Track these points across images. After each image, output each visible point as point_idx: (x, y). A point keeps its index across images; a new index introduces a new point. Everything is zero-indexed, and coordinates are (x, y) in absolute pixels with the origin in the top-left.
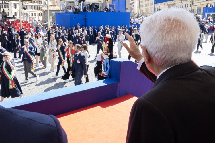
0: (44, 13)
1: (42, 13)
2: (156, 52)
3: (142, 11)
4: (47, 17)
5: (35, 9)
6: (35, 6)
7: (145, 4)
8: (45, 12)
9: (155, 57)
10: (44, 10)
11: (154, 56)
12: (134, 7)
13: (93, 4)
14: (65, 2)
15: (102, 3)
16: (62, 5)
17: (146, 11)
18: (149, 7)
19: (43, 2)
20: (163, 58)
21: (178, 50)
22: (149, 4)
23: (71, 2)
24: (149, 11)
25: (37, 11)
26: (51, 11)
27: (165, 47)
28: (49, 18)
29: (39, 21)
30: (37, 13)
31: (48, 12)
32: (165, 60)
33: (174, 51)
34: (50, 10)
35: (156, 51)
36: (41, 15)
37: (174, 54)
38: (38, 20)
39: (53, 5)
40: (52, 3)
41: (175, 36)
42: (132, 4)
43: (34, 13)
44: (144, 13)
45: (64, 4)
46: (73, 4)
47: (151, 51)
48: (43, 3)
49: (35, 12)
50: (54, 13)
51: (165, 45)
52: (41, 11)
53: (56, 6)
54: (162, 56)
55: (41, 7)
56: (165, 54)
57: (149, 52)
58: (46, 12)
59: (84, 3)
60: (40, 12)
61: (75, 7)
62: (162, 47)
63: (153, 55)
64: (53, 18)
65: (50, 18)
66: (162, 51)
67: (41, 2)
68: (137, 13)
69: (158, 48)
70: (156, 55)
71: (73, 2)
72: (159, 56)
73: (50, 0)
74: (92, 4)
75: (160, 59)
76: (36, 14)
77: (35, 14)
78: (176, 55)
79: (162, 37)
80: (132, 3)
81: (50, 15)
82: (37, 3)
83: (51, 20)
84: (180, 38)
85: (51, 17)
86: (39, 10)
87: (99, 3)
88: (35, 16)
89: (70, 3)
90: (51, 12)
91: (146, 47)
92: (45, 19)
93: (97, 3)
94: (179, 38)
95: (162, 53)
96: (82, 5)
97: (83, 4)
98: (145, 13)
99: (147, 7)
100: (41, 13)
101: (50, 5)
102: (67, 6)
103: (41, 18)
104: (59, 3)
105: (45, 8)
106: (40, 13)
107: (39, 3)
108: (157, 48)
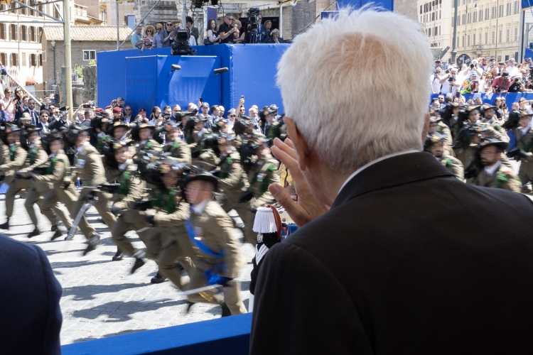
0: (52, 53)
1: (41, 52)
2: (320, 128)
3: (472, 39)
4: (64, 71)
5: (14, 37)
6: (13, 27)
7: (487, 10)
8: (53, 50)
9: (318, 141)
10: (49, 42)
11: (316, 140)
12: (438, 23)
13: (254, 11)
14: (139, 7)
15: (293, 7)
16: (126, 19)
17: (490, 41)
18: (503, 21)
19: (48, 8)
20: (339, 142)
21: (376, 116)
22: (501, 7)
23: (161, 7)
24: (504, 40)
25: (24, 44)
26: (78, 45)
27: (339, 110)
28: (70, 73)
29: (32, 89)
30: (24, 54)
31: (65, 47)
32: (345, 144)
33: (363, 117)
34: (73, 42)
35: (319, 122)
36: (37, 60)
37: (366, 128)
38: (28, 84)
39: (87, 19)
40: (85, 13)
41: (364, 76)
42: (426, 10)
43: (9, 53)
44: (480, 46)
45: (135, 12)
46: (171, 12)
47: (307, 126)
48: (48, 11)
49: (16, 52)
50: (93, 53)
51: (339, 103)
52: (40, 46)
53: (100, 22)
54: (334, 135)
55: (41, 29)
56: (342, 128)
57: (302, 131)
58: (58, 51)
59: (216, 7)
60: (36, 48)
61: (180, 25)
62: (331, 109)
63: (312, 138)
64: (88, 73)
65: (75, 76)
66: (332, 120)
67: (40, 9)
68: (448, 48)
69: (323, 113)
70: (320, 137)
71: (173, 7)
72: (326, 137)
73: (76, 1)
74: (247, 11)
75: (331, 145)
76: (20, 60)
77: (14, 56)
78: (369, 129)
79: (330, 82)
80: (426, 5)
81: (76, 62)
82: (23, 12)
83: (80, 81)
84: (376, 82)
85: (79, 70)
86: (33, 39)
87: (279, 9)
88: (14, 68)
89: (156, 11)
90: (80, 50)
91: (295, 119)
92: (55, 79)
93: (269, 9)
94: (373, 82)
95: (335, 127)
96: (205, 19)
97: (212, 14)
98: (485, 47)
99: (494, 22)
100: (37, 54)
101: (78, 21)
102: (146, 22)
103: (38, 75)
104: (111, 12)
105: (54, 33)
106: (35, 52)
107: (32, 12)
108: (321, 114)
